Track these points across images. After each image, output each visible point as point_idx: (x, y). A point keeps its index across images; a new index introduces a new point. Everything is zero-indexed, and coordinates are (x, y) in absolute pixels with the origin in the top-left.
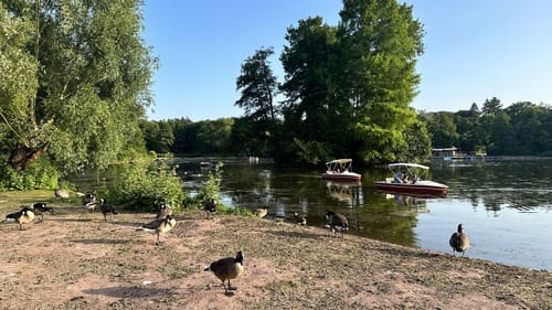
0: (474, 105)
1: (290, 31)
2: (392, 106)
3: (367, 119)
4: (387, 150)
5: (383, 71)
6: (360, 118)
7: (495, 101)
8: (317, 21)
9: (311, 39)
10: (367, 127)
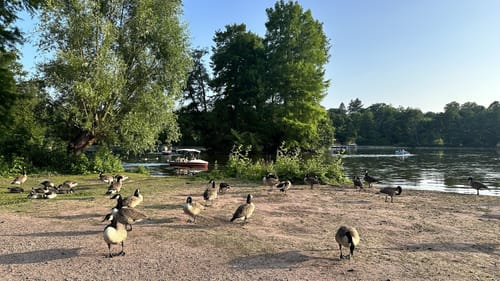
0: (342, 105)
1: (218, 34)
2: (309, 104)
3: (291, 114)
4: (305, 141)
5: (303, 75)
6: (285, 113)
7: (358, 102)
8: (242, 27)
9: (243, 44)
10: (291, 121)
